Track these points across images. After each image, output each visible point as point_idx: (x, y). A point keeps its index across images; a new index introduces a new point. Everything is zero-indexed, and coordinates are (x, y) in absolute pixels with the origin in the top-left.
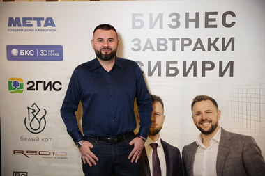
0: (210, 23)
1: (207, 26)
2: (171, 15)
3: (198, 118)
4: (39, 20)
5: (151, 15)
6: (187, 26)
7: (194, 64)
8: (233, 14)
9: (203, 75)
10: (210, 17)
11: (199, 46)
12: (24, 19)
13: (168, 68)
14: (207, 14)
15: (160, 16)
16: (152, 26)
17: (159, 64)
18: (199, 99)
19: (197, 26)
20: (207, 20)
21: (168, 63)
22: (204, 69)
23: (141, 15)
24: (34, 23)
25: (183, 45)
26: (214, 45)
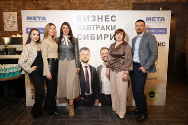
0: (107, 20)
1: (106, 21)
2: (92, 16)
3: (103, 56)
4: (39, 18)
5: (84, 16)
6: (98, 21)
7: (101, 35)
8: (115, 17)
9: (105, 39)
10: (107, 17)
11: (103, 28)
12: (33, 17)
13: (91, 37)
14: (106, 16)
15: (88, 16)
16: (85, 20)
17: (88, 35)
18: (103, 49)
19: (102, 21)
20: (106, 18)
21: (91, 35)
22: (105, 37)
23: (81, 16)
24: (38, 19)
25: (97, 28)
26: (108, 28)
